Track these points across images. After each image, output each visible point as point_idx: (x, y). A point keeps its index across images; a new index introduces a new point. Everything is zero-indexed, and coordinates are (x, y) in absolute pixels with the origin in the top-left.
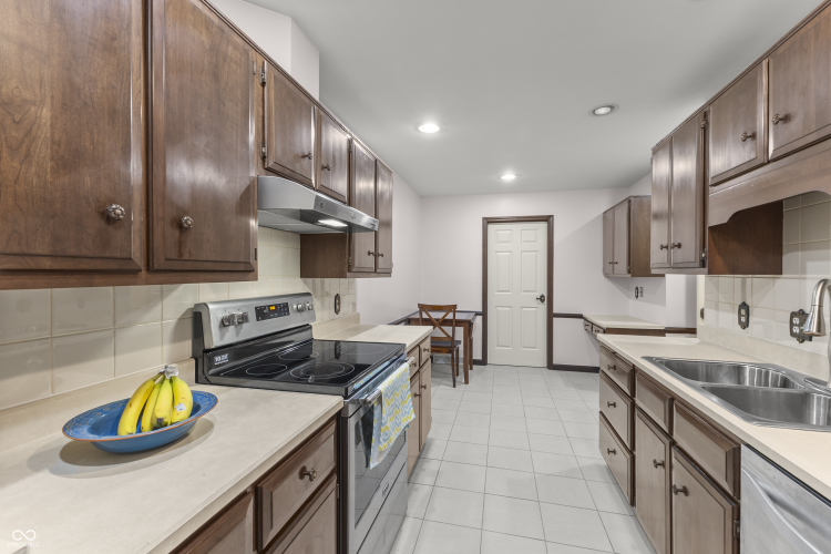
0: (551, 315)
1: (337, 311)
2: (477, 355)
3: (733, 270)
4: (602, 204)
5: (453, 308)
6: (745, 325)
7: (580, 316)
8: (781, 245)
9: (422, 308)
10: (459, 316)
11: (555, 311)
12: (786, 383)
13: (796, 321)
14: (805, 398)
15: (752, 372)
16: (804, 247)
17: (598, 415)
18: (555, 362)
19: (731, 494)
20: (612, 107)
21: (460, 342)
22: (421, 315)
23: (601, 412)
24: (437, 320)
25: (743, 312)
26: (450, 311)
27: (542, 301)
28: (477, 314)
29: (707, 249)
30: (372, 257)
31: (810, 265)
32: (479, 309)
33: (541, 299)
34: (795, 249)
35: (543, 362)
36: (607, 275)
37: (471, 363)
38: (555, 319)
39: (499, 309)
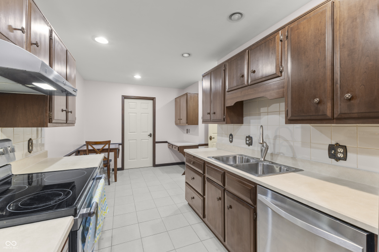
0: (154, 143)
1: (30, 151)
2: (119, 165)
3: (232, 123)
4: (174, 95)
5: (108, 142)
6: (231, 142)
7: (166, 142)
8: (242, 114)
9: (88, 143)
10: (112, 147)
11: (156, 140)
12: (248, 161)
13: (248, 139)
14: (257, 165)
15: (239, 158)
16: (250, 115)
17: (184, 184)
18: (156, 163)
19: (252, 204)
20: (189, 54)
21: (111, 160)
22: (87, 147)
23: (186, 182)
24: (98, 150)
25: (231, 137)
26: (106, 144)
27: (151, 136)
28: (119, 144)
29: (225, 115)
30: (65, 112)
31: (252, 121)
32: (120, 142)
33: (150, 135)
34: (247, 116)
35: (151, 164)
36: (176, 124)
37: (116, 170)
38: (156, 144)
39: (130, 141)
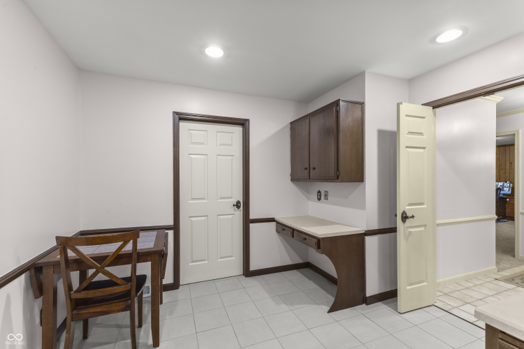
0: (247, 221)
7: (272, 220)
11: (252, 217)
18: (252, 268)
27: (238, 207)
32: (171, 222)
33: (237, 205)
35: (239, 269)
36: (295, 179)
38: (251, 225)
39: (193, 219)
